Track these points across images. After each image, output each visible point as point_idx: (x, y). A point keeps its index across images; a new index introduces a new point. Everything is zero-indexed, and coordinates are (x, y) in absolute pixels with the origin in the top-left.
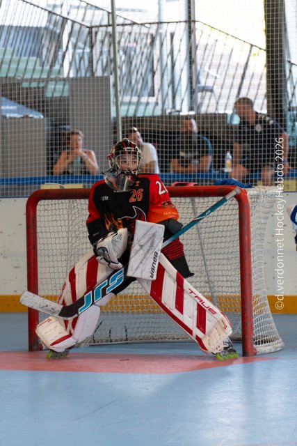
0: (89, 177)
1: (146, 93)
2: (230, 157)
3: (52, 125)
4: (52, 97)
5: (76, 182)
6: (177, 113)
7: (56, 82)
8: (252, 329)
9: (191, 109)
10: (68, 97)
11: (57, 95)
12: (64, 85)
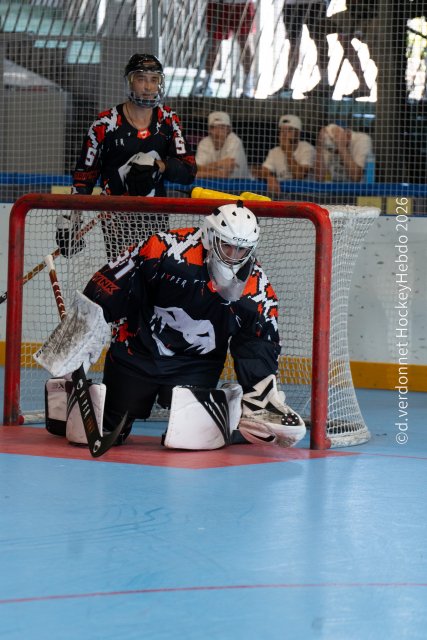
3: (74, 104)
4: (77, 64)
7: (83, 42)
8: (326, 411)
10: (98, 65)
11: (84, 60)
12: (94, 49)
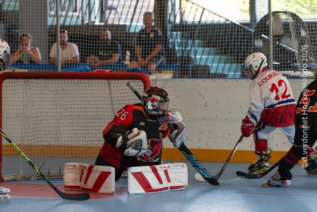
0: (34, 65)
1: (71, 9)
2: (129, 54)
3: (6, 29)
4: (7, 10)
5: (25, 68)
6: (92, 24)
9: (101, 21)
10: (18, 10)
11: (11, 9)
12: (16, 2)
